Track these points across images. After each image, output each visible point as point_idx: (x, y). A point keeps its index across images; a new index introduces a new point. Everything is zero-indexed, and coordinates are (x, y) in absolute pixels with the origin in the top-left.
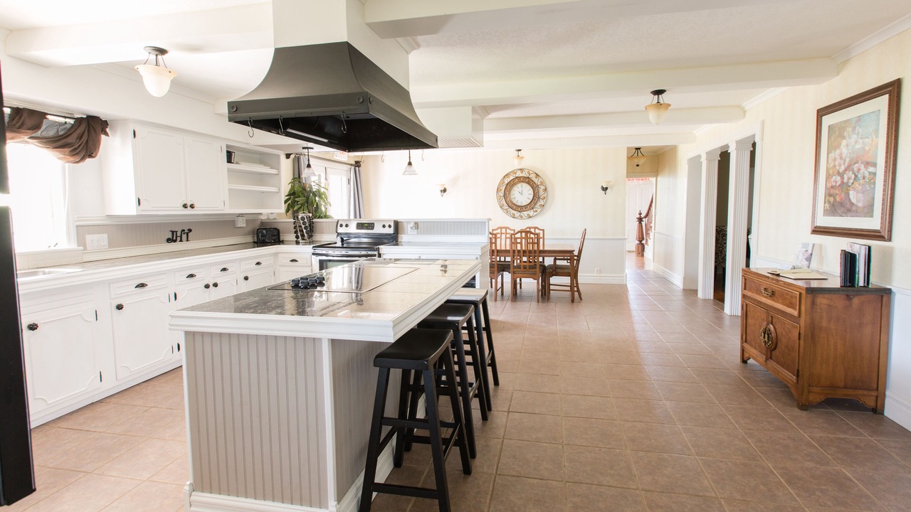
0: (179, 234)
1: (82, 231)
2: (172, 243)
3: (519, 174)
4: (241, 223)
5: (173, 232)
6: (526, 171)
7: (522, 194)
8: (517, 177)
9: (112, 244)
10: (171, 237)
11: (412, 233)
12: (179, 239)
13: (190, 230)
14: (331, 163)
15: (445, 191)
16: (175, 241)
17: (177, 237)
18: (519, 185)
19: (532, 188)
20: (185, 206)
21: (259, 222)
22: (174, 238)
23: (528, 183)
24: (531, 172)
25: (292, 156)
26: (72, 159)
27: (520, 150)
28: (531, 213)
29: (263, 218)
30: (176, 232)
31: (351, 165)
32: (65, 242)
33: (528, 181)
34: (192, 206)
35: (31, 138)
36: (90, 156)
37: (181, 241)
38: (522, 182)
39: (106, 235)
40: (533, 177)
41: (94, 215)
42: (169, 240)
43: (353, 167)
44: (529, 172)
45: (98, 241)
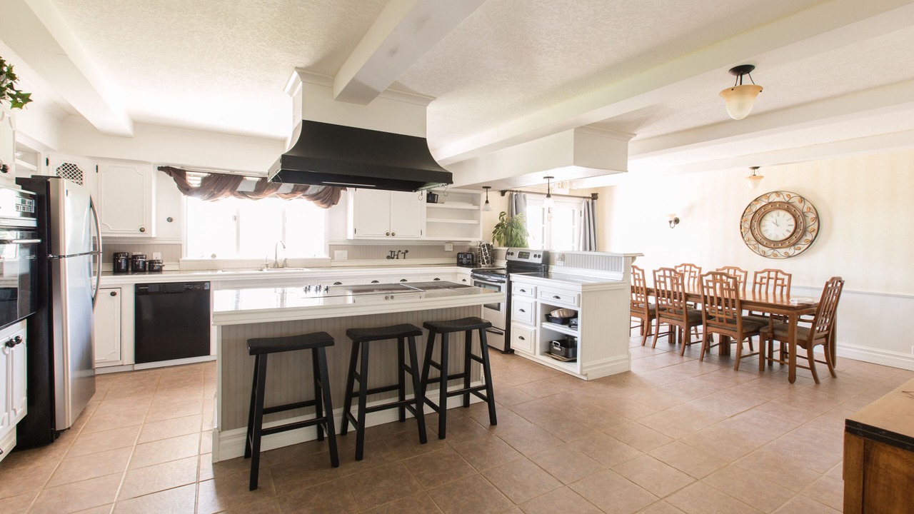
0: (396, 254)
1: (333, 248)
2: (391, 259)
3: (774, 198)
4: (449, 248)
5: (392, 252)
6: (785, 194)
7: (778, 226)
8: (770, 203)
9: (350, 257)
10: (390, 255)
11: (560, 264)
12: (396, 257)
13: (407, 251)
14: (560, 197)
15: (677, 221)
16: (393, 258)
17: (394, 255)
18: (774, 213)
19: (794, 216)
20: (387, 234)
21: (468, 248)
22: (392, 256)
23: (788, 210)
24: (792, 195)
25: (507, 194)
26: (323, 206)
27: (757, 168)
28: (791, 251)
29: (472, 245)
30: (394, 252)
31: (589, 198)
32: (322, 254)
33: (787, 207)
34: (393, 235)
35: (304, 195)
36: (333, 204)
37: (397, 258)
38: (779, 209)
39: (346, 251)
40: (795, 201)
41: (340, 239)
42: (388, 257)
43: (590, 200)
44: (788, 196)
45: (342, 255)
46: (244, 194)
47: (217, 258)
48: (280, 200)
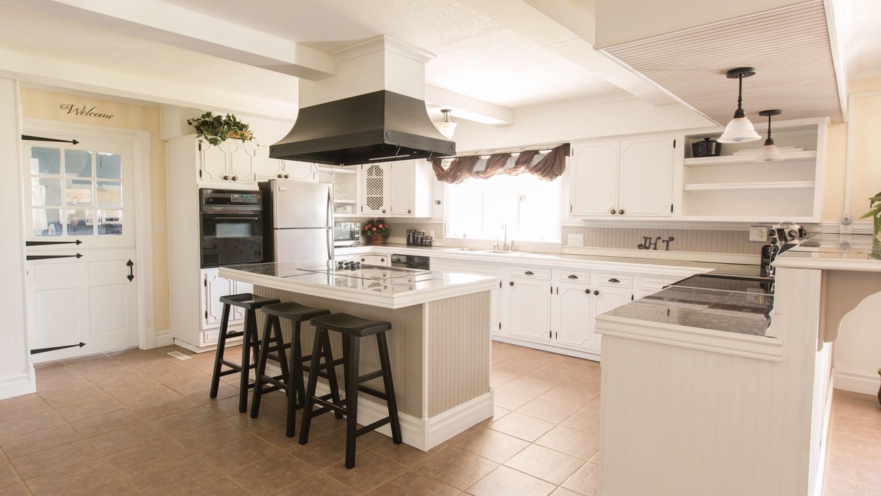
0: (653, 241)
1: (566, 230)
2: (644, 250)
5: (646, 239)
9: (586, 243)
10: (643, 244)
12: (652, 246)
13: (672, 239)
16: (648, 248)
17: (650, 244)
20: (613, 212)
22: (647, 245)
30: (650, 239)
32: (554, 238)
34: (622, 213)
35: (526, 169)
37: (655, 249)
39: (582, 235)
42: (640, 247)
45: (576, 239)
46: (478, 172)
47: (467, 237)
48: (506, 176)
